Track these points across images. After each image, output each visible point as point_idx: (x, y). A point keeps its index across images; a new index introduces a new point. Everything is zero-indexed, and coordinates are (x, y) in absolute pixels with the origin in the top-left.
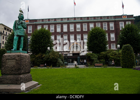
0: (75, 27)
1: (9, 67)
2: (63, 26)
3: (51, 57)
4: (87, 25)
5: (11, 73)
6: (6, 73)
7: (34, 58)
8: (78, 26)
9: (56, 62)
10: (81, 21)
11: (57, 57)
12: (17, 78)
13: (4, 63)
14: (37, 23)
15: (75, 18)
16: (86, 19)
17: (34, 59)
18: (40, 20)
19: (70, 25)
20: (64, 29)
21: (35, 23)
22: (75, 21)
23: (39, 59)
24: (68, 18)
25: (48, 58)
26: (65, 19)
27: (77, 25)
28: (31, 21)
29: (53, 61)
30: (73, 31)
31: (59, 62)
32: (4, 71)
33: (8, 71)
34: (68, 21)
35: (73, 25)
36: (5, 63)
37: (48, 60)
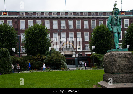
0: (67, 24)
1: (121, 66)
2: (52, 22)
3: (54, 58)
4: (80, 22)
5: (123, 72)
6: (118, 72)
7: (31, 59)
8: (71, 23)
9: (60, 64)
10: (74, 16)
11: (61, 58)
12: (132, 77)
13: (114, 62)
14: (19, 17)
15: (66, 13)
16: (80, 14)
17: (32, 61)
18: (22, 13)
19: (61, 22)
20: (53, 26)
21: (16, 16)
22: (67, 16)
23: (38, 61)
24: (58, 12)
25: (51, 60)
26: (55, 13)
27: (69, 21)
28: (10, 13)
29: (57, 63)
30: (65, 28)
31: (63, 64)
32: (116, 70)
33: (121, 70)
34: (59, 17)
35: (65, 22)
36: (116, 62)
37: (51, 62)
